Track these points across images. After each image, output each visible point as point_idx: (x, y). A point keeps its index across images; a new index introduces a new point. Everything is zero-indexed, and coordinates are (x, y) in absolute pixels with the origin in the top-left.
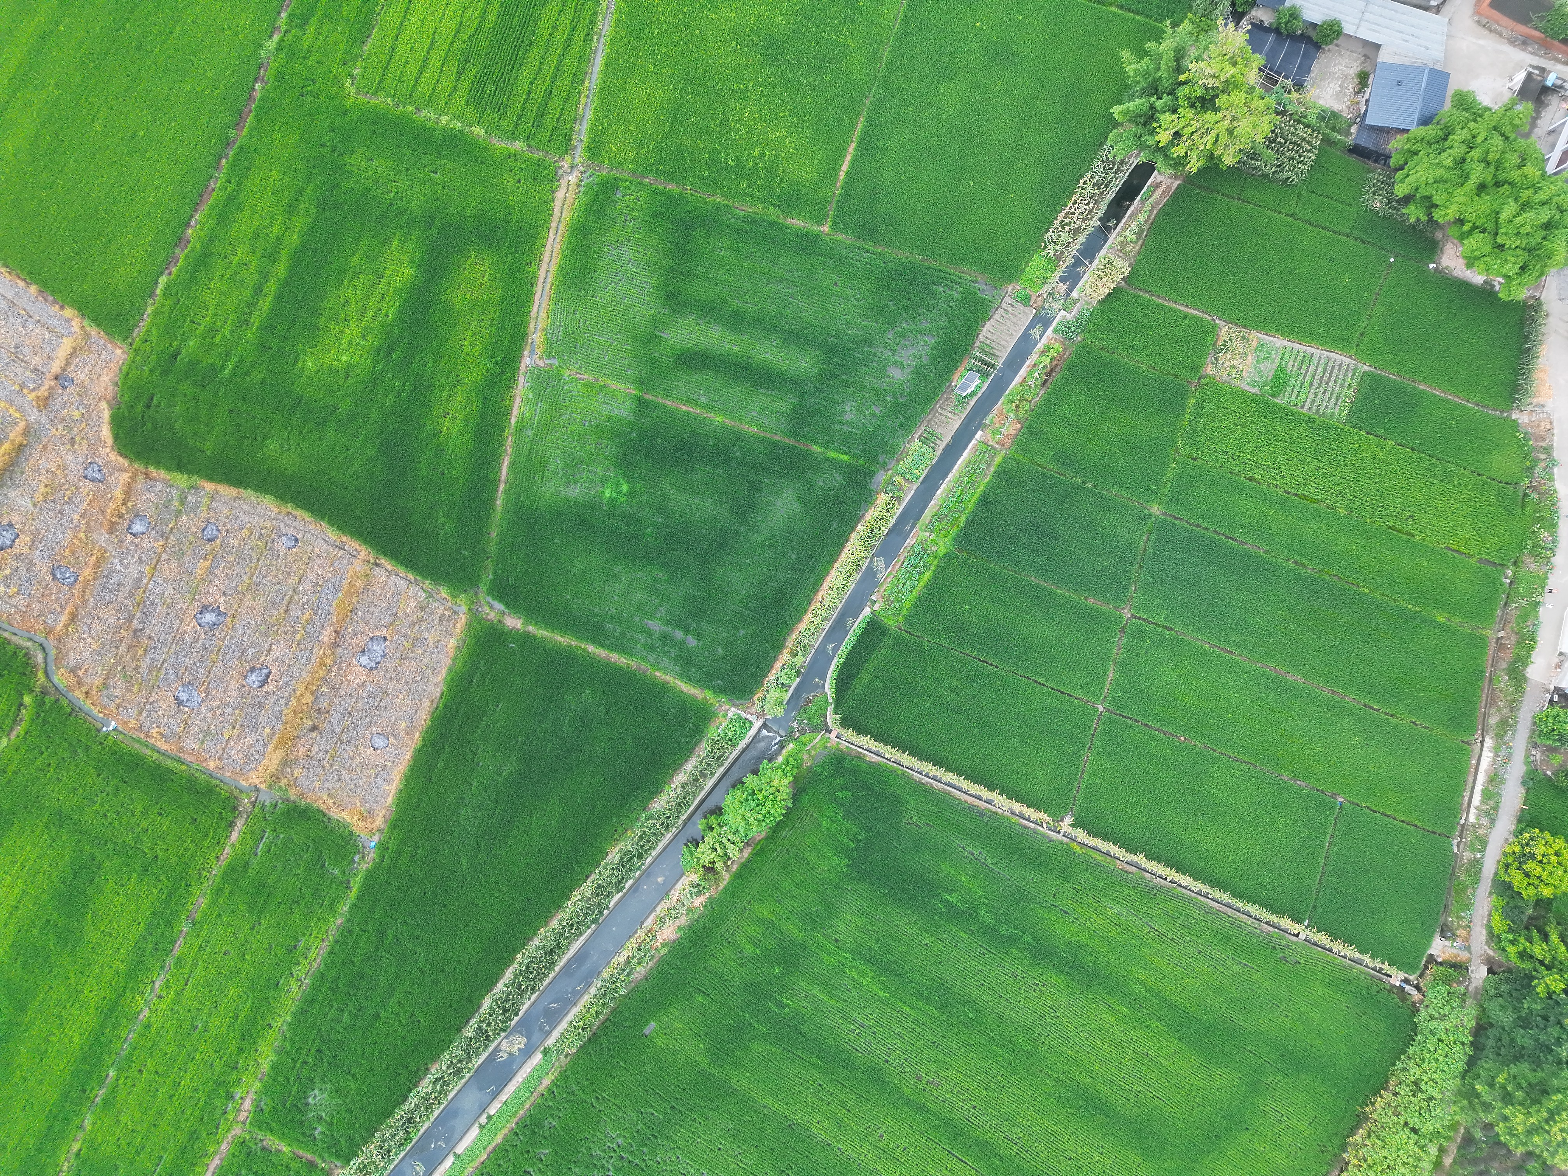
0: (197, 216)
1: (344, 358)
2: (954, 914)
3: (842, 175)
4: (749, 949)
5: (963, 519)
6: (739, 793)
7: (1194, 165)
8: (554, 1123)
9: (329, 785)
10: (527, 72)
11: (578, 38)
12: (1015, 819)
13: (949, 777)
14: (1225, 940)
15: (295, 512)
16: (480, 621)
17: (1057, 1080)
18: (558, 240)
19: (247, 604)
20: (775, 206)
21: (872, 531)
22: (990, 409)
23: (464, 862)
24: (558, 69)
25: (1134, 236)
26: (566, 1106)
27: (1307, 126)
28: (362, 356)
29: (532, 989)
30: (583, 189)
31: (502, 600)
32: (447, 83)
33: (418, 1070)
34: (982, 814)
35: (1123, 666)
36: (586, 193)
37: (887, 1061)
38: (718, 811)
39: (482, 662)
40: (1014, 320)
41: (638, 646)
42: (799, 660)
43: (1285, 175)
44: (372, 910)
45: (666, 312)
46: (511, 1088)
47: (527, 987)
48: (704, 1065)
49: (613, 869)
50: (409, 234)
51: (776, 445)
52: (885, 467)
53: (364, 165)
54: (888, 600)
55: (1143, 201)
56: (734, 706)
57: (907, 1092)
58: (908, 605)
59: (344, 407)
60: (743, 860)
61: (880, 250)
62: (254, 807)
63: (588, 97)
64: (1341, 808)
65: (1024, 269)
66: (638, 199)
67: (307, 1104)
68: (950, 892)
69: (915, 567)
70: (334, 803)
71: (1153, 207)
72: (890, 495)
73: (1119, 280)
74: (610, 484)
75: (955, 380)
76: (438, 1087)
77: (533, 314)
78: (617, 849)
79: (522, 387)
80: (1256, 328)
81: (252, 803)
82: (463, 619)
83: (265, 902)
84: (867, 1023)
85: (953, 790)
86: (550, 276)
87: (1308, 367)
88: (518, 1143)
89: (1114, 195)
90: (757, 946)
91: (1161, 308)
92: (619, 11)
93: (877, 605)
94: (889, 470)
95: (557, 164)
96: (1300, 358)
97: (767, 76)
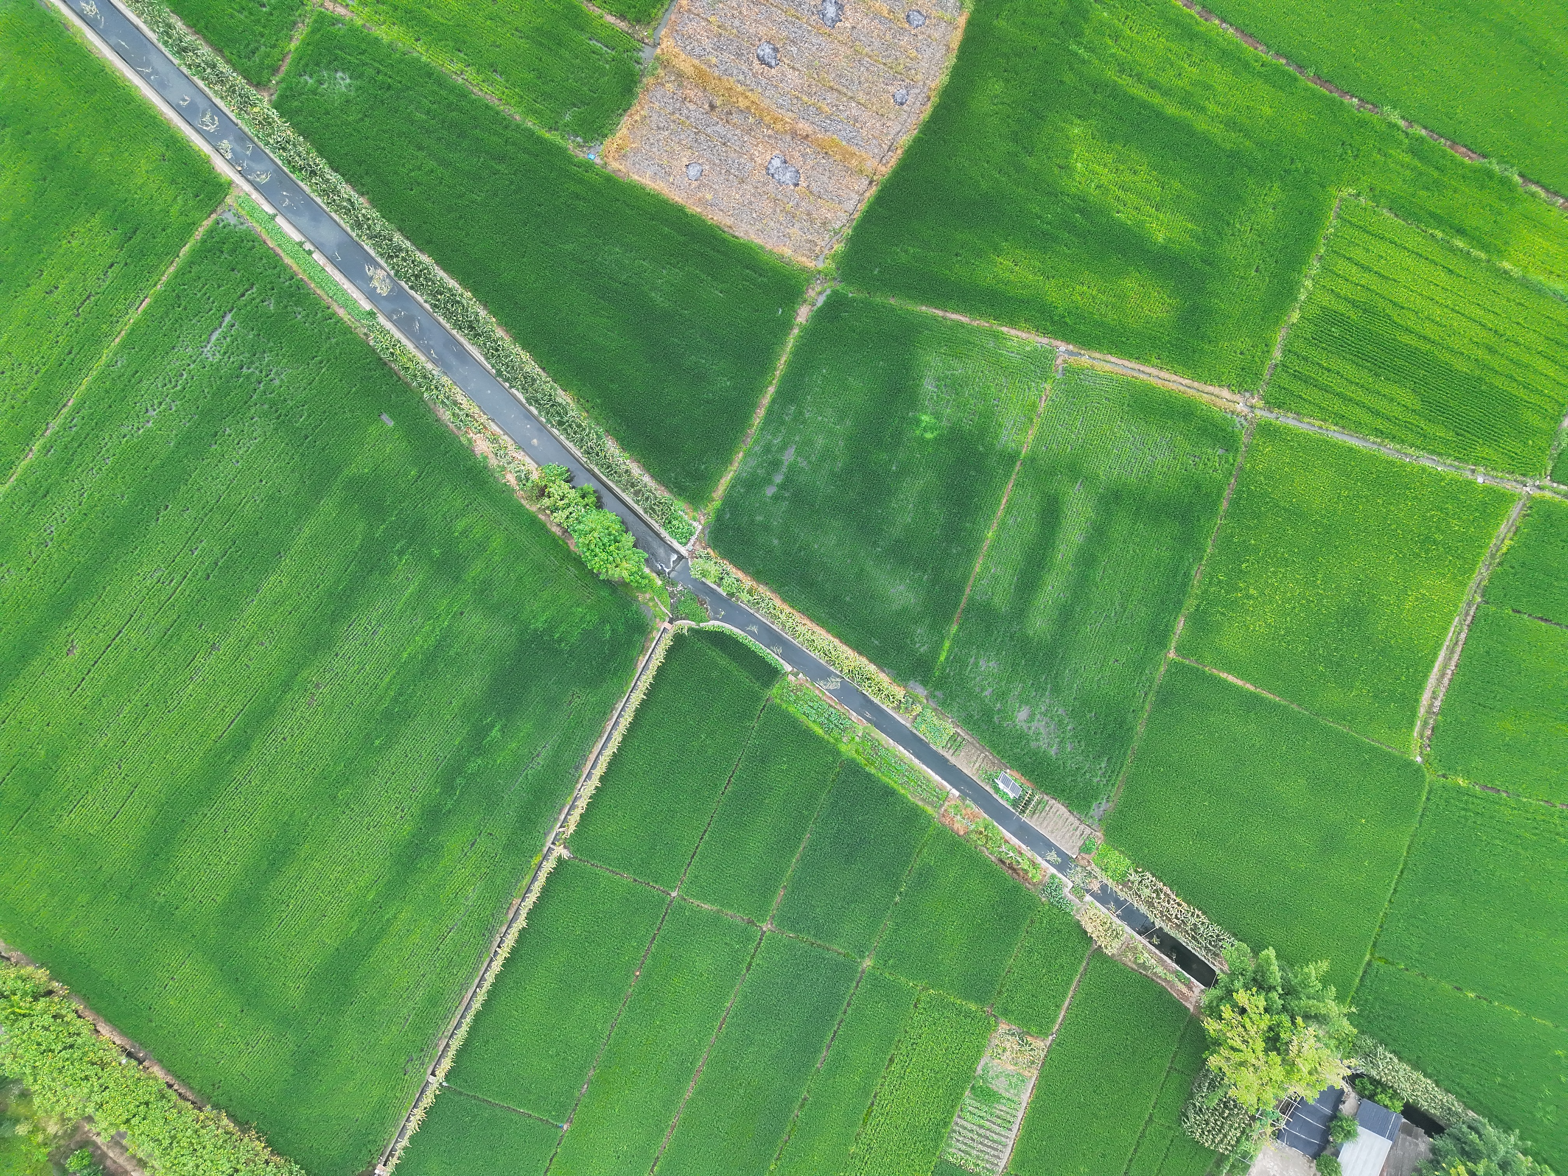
0: (1231, 31)
1: (1079, 165)
2: (479, 733)
3: (1224, 675)
4: (460, 525)
5: (873, 771)
6: (617, 527)
7: (1211, 1026)
8: (299, 317)
9: (655, 117)
10: (1349, 370)
11: (1379, 424)
12: (570, 800)
13: (617, 737)
14: (433, 1001)
15: (929, 104)
16: (807, 280)
17: (305, 824)
18: (1181, 388)
19: (842, 49)
20: (1198, 606)
21: (868, 679)
22: (981, 806)
23: (569, 247)
24: (1350, 400)
25: (1142, 961)
26: (316, 330)
27: (1238, 1141)
28: (1080, 183)
29: (435, 305)
30: (1229, 416)
31: (826, 304)
32: (1345, 289)
33: (363, 185)
34: (577, 768)
35: (715, 920)
36: (1225, 419)
37: (337, 655)
38: (599, 505)
39: (765, 280)
40: (1067, 836)
41: (770, 437)
42: (745, 597)
43: (1191, 1114)
44: (526, 151)
45: (1100, 490)
46: (338, 277)
47: (438, 300)
48: (346, 472)
49: (550, 395)
50: (1198, 239)
51: (960, 590)
52: (930, 696)
53: (1269, 200)
54: (797, 690)
55: (1176, 973)
56: (703, 529)
57: (305, 674)
58: (791, 709)
59: (1030, 162)
60: (548, 525)
61: (1147, 707)
62: (638, 41)
63: (1320, 428)
64: (557, 1127)
65: (1116, 849)
66: (1215, 470)
67: (336, 71)
68: (502, 730)
69: (828, 720)
70: (636, 121)
71: (1169, 982)
72: (903, 700)
73: (1099, 943)
74: (933, 421)
75: (1012, 773)
76: (345, 204)
77: (1110, 358)
78: (569, 401)
79: (1035, 340)
80: (1041, 1076)
81: (643, 39)
82: (811, 264)
83: (541, 44)
84: (377, 638)
85: (603, 741)
86: (1145, 377)
87: (999, 1125)
88: (282, 280)
89: (1184, 944)
90: (464, 533)
91: (1068, 984)
92: (1403, 466)
93: (793, 678)
94: (927, 700)
95: (1256, 392)
96: (1008, 1117)
97: (1327, 608)
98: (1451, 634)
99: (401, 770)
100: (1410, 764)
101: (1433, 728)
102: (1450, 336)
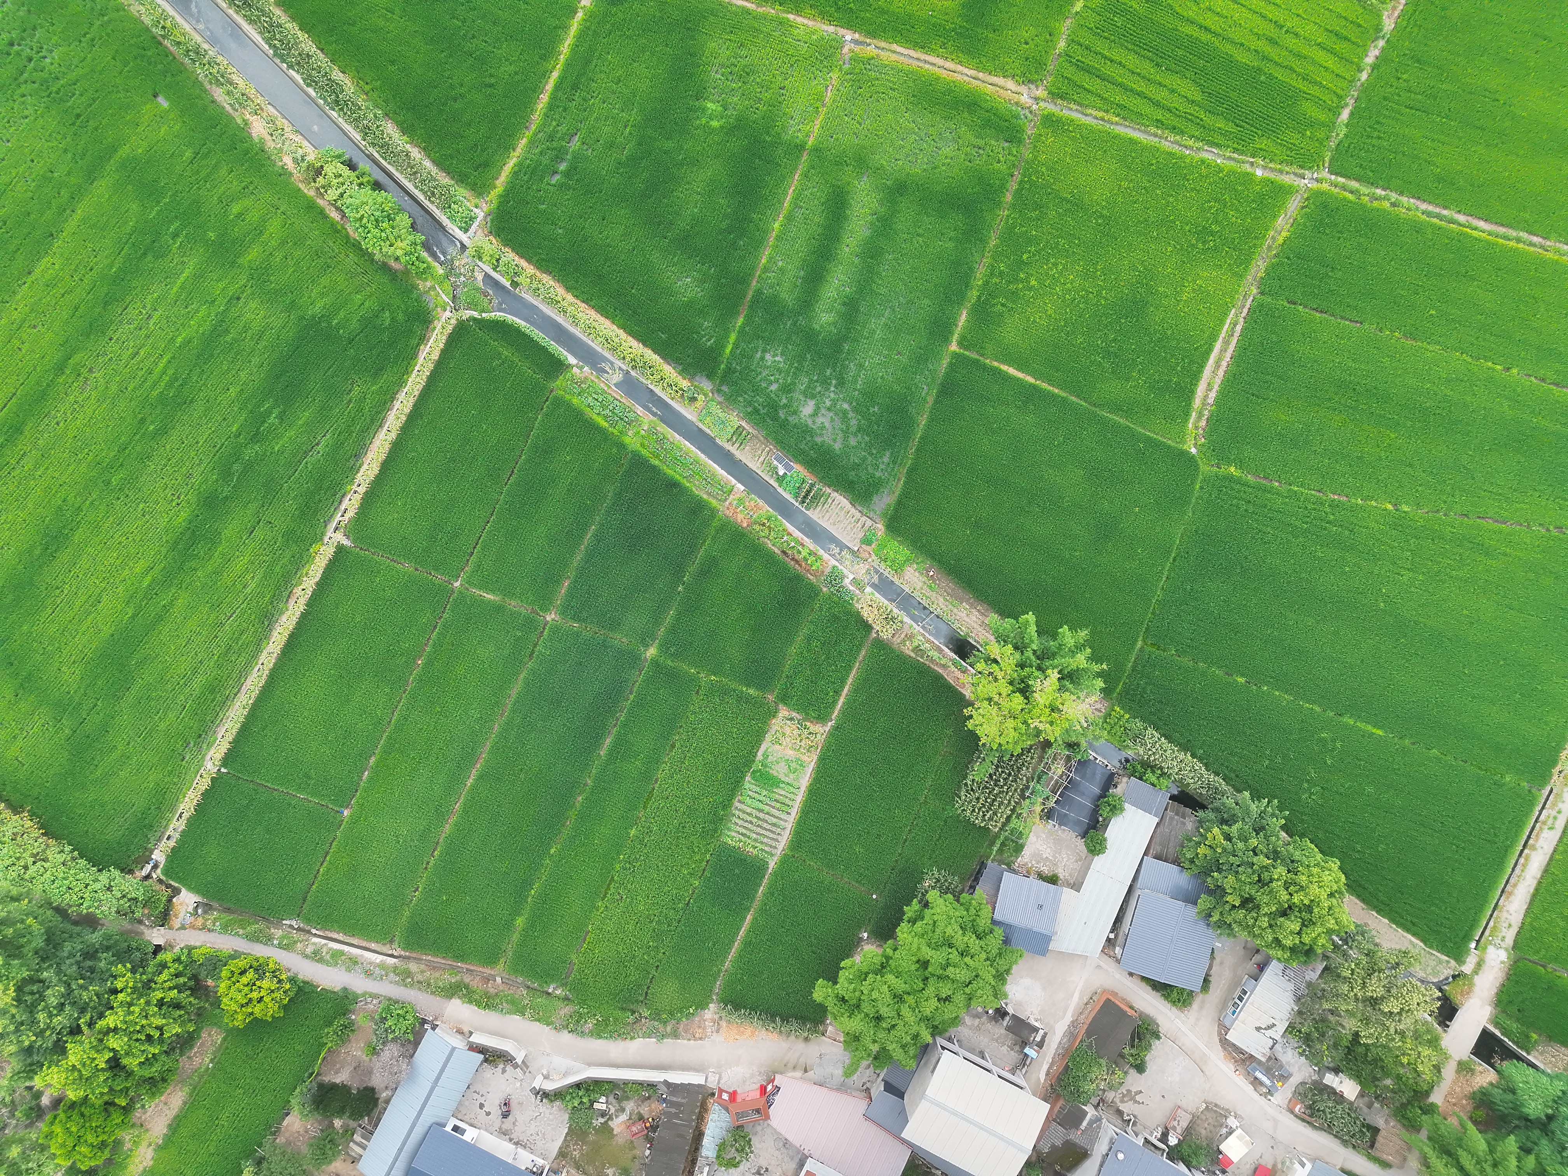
2: (257, 419)
3: (1004, 368)
4: (236, 209)
5: (656, 462)
10: (1131, 60)
11: (1160, 115)
13: (397, 426)
17: (79, 509)
18: (966, 78)
20: (979, 297)
21: (650, 368)
22: (765, 499)
24: (1132, 90)
25: (918, 649)
26: (88, 7)
30: (1013, 108)
34: (357, 455)
35: (499, 609)
36: (1009, 111)
37: (111, 339)
38: (377, 186)
40: (849, 528)
41: (554, 124)
43: (963, 793)
45: (885, 181)
48: (120, 152)
51: (747, 283)
52: (717, 391)
54: (582, 382)
55: (951, 659)
56: (485, 217)
57: (78, 357)
58: (575, 401)
60: (328, 211)
61: (929, 399)
63: (1103, 119)
64: (338, 812)
65: (896, 539)
66: (999, 162)
68: (281, 417)
69: (613, 413)
71: (946, 669)
73: (876, 630)
74: (720, 109)
77: (895, 47)
78: (346, 81)
79: (823, 28)
80: (820, 761)
84: (152, 322)
85: (385, 430)
86: (931, 68)
87: (778, 810)
90: (239, 215)
91: (848, 671)
92: (1182, 157)
93: (578, 371)
94: (713, 393)
95: (1039, 83)
96: (787, 801)
97: (1106, 299)
98: (1226, 326)
99: (178, 456)
100: (1184, 454)
101: (1208, 419)
102: (1230, 27)
